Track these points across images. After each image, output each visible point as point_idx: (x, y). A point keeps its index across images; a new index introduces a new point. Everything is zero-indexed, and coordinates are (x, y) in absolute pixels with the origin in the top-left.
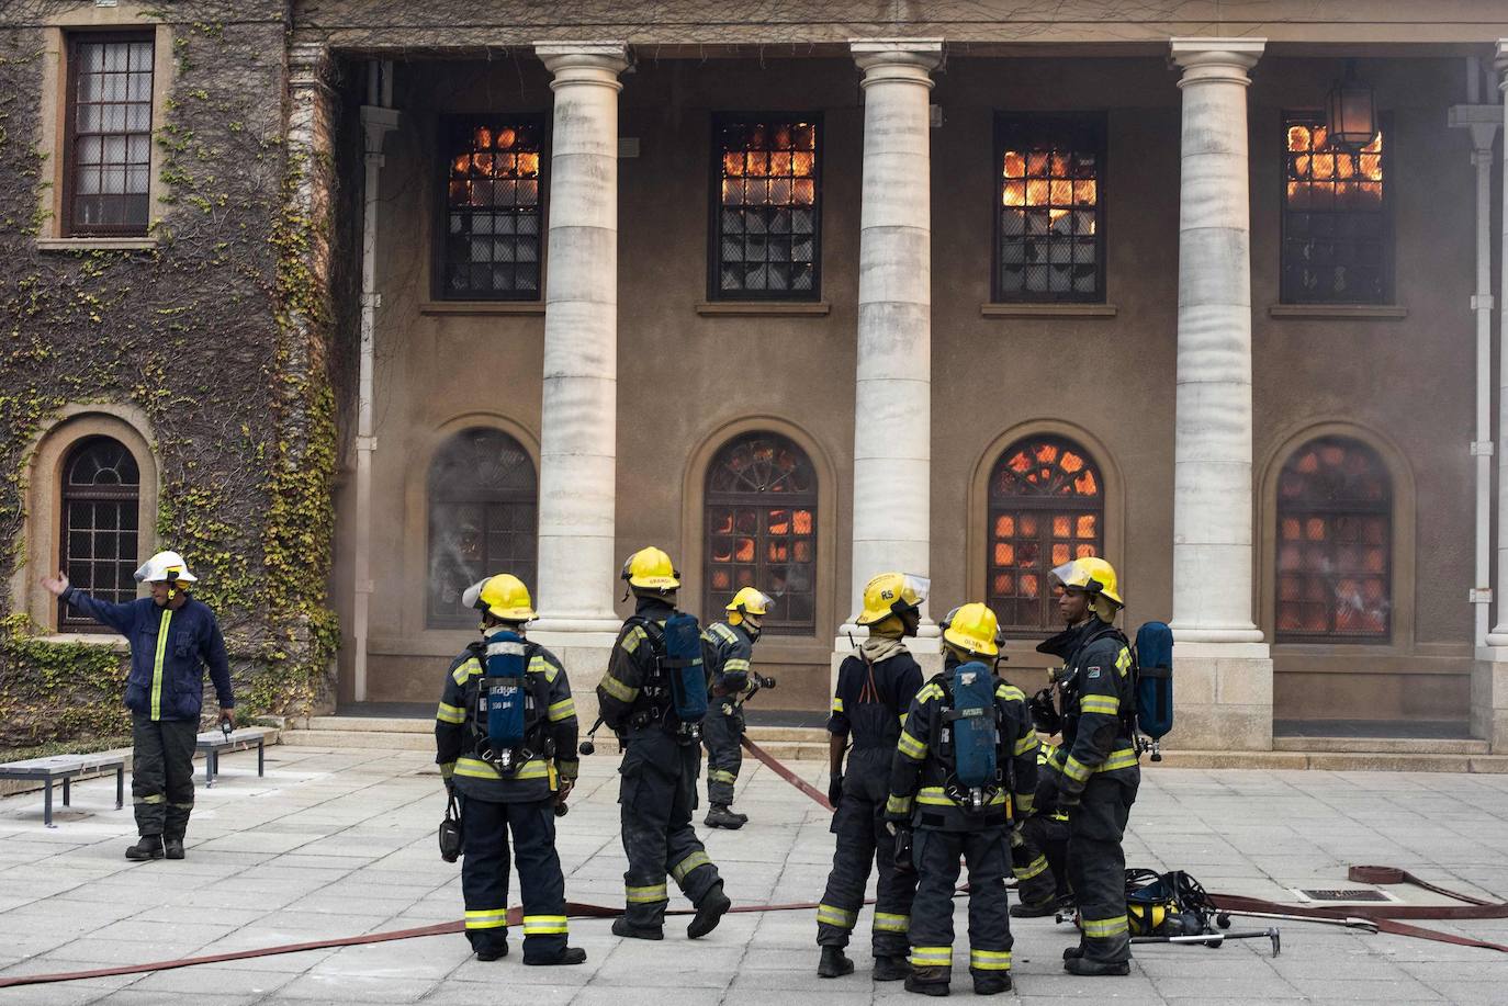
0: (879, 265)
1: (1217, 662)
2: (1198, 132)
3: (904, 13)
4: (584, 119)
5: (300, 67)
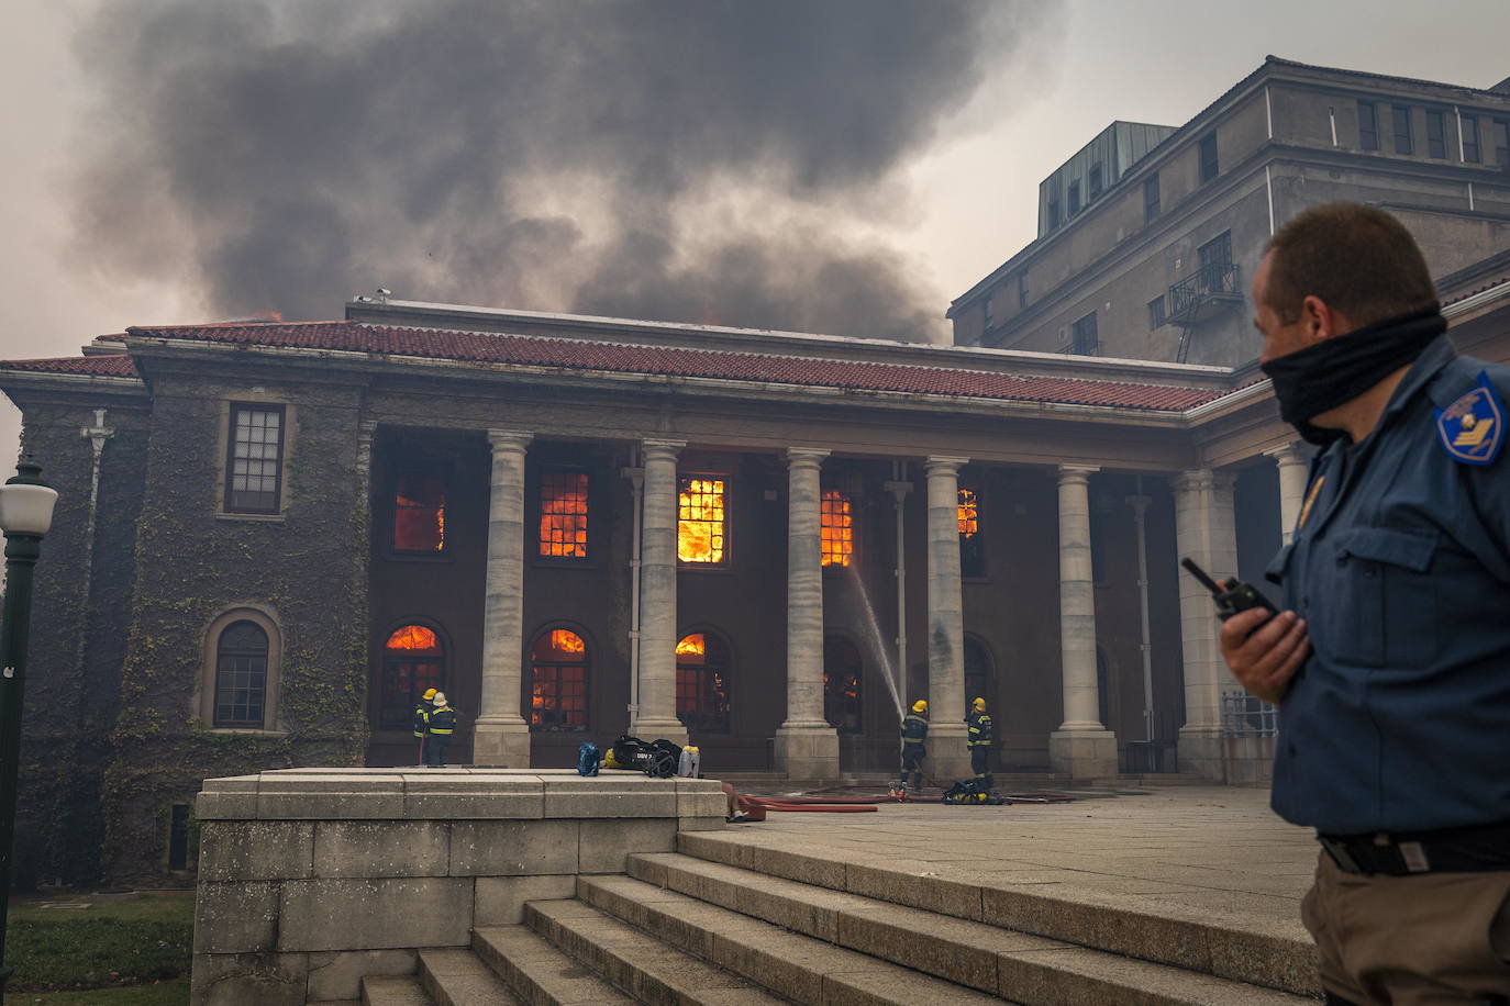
0: (655, 547)
1: (814, 737)
2: (799, 491)
3: (667, 428)
4: (513, 469)
5: (365, 432)
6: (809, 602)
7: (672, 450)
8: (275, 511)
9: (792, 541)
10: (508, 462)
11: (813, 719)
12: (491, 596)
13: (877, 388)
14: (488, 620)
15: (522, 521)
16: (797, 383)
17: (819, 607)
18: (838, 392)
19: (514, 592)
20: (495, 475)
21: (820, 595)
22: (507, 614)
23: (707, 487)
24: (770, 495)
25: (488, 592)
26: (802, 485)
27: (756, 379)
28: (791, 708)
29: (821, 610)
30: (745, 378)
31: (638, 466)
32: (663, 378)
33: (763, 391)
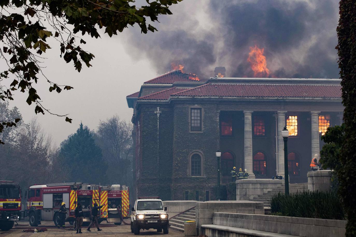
6: (316, 146)
7: (284, 113)
8: (201, 130)
9: (312, 132)
10: (248, 118)
12: (246, 147)
13: (331, 97)
14: (245, 152)
15: (251, 130)
16: (312, 97)
17: (318, 147)
18: (321, 99)
19: (250, 146)
20: (245, 120)
21: (319, 145)
22: (249, 151)
23: (293, 117)
25: (245, 146)
26: (314, 120)
27: (302, 97)
29: (319, 148)
30: (300, 97)
32: (282, 98)
33: (304, 100)
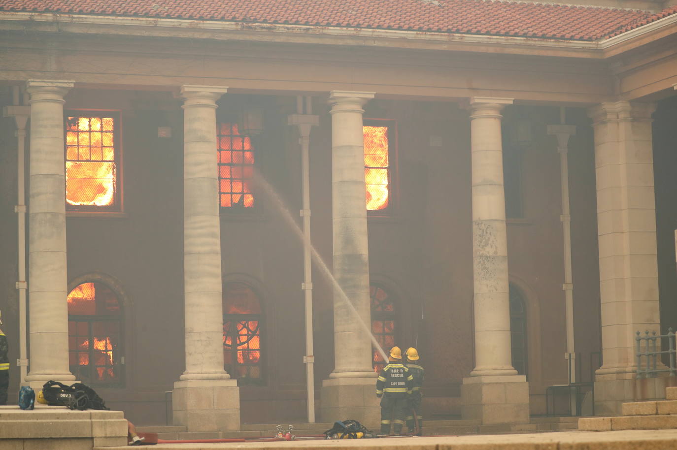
0: (42, 194)
1: (213, 388)
2: (194, 130)
3: (54, 67)
6: (207, 249)
7: (59, 91)
9: (188, 184)
11: (214, 370)
13: (276, 22)
16: (191, 18)
17: (217, 253)
18: (234, 27)
21: (218, 241)
23: (96, 124)
24: (163, 133)
26: (197, 125)
27: (147, 15)
28: (189, 360)
29: (219, 257)
30: (136, 15)
31: (21, 103)
32: (49, 17)
33: (155, 27)
